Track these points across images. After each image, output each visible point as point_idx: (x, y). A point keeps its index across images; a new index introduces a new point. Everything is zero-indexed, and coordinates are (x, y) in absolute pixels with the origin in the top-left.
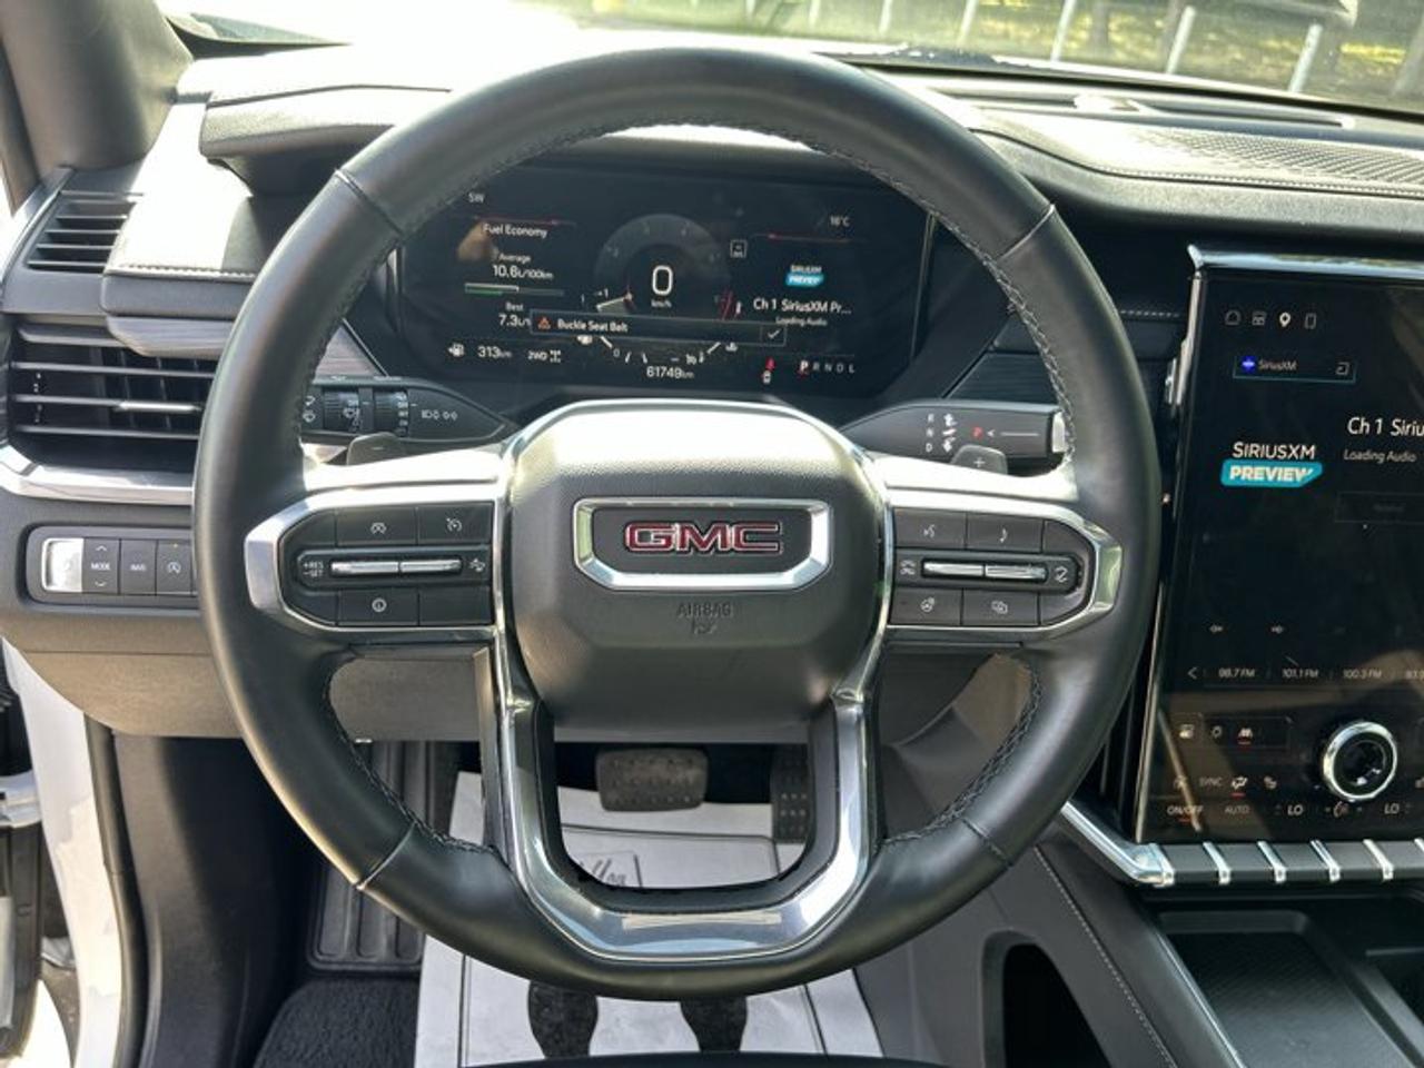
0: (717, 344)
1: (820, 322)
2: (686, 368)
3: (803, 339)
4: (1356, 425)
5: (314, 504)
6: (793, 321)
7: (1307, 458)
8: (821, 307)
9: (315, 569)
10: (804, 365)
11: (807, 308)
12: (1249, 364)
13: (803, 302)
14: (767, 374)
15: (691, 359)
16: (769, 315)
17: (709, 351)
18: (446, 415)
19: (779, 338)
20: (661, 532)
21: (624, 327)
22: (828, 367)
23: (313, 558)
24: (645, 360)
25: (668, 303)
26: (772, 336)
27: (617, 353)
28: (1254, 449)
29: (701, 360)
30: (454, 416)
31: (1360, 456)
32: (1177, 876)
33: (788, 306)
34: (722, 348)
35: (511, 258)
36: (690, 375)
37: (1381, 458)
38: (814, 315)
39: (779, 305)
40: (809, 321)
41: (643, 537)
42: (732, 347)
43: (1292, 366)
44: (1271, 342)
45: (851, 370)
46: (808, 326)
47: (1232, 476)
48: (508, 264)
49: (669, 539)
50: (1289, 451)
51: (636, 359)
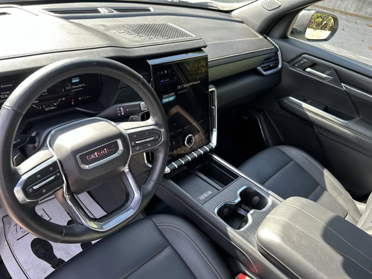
0: (60, 99)
1: (81, 89)
2: (54, 106)
3: (78, 93)
4: (179, 87)
5: (24, 178)
6: (75, 90)
7: (173, 95)
8: (81, 85)
9: (31, 190)
10: (80, 98)
11: (78, 86)
12: (162, 81)
13: (76, 85)
14: (73, 102)
15: (55, 104)
16: (69, 90)
17: (59, 101)
18: (18, 141)
19: (73, 94)
21: (38, 101)
22: (85, 97)
23: (29, 189)
24: (45, 107)
25: (47, 93)
26: (72, 94)
27: (37, 108)
28: (166, 96)
29: (58, 103)
30: (19, 140)
31: (180, 92)
32: (171, 170)
33: (73, 87)
34: (61, 100)
35: (4, 93)
36: (56, 107)
37: (183, 92)
38: (80, 87)
39: (72, 87)
40: (79, 89)
41: (90, 157)
42: (64, 99)
43: (168, 80)
44: (165, 76)
45: (90, 97)
46: (79, 90)
47: (164, 101)
48: (4, 95)
49: (95, 156)
50: (170, 94)
51: (42, 107)
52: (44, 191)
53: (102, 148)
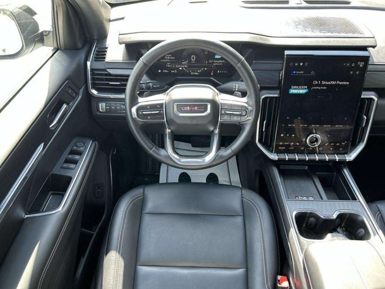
0: (203, 68)
1: (221, 64)
2: (198, 73)
3: (218, 67)
4: (315, 82)
5: (140, 104)
6: (216, 64)
7: (305, 88)
8: (221, 61)
10: (218, 71)
11: (219, 62)
12: (294, 72)
13: (218, 61)
14: (212, 73)
15: (199, 71)
16: (212, 63)
17: (202, 70)
18: (158, 86)
19: (214, 67)
20: (186, 108)
21: (187, 66)
22: (223, 72)
23: (140, 112)
24: (191, 72)
25: (194, 62)
26: (213, 67)
27: (186, 70)
28: (295, 87)
29: (200, 71)
30: (159, 86)
31: (315, 88)
32: (278, 159)
33: (215, 61)
34: (204, 69)
35: (168, 55)
36: (199, 74)
37: (320, 88)
38: (220, 63)
39: (214, 61)
40: (219, 64)
41: (184, 108)
42: (206, 69)
43: (303, 72)
44: (299, 68)
45: (227, 72)
46: (219, 65)
47: (291, 92)
48: (167, 57)
49: (187, 109)
50: (302, 87)
51: (189, 71)
52: (149, 118)
53: (195, 106)
